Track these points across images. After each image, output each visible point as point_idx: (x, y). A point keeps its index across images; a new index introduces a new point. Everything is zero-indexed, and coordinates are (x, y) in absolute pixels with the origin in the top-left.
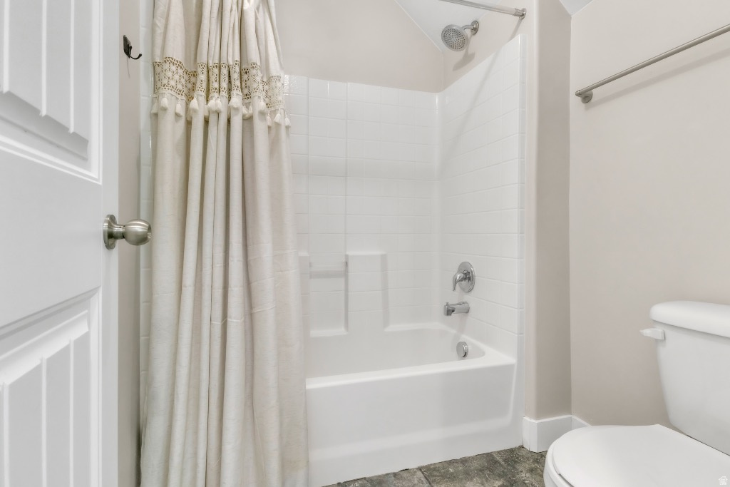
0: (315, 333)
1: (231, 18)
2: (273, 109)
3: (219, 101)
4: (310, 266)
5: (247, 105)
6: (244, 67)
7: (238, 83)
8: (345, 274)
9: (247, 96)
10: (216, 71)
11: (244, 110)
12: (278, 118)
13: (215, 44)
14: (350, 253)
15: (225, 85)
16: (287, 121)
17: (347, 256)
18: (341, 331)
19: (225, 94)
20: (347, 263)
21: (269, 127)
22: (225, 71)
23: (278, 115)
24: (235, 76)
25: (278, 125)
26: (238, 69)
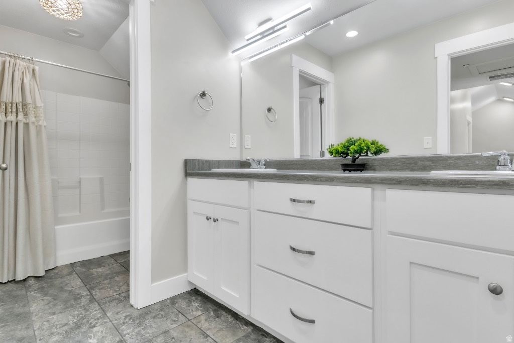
0: (60, 215)
1: (17, 85)
2: (38, 119)
3: (12, 117)
4: (58, 183)
5: (26, 119)
6: (24, 103)
7: (21, 110)
8: (80, 187)
9: (26, 114)
10: (10, 105)
11: (24, 120)
12: (40, 123)
13: (9, 95)
14: (81, 177)
15: (14, 110)
16: (45, 124)
17: (80, 178)
18: (78, 213)
19: (14, 114)
20: (80, 182)
21: (36, 126)
22: (14, 105)
23: (41, 122)
24: (20, 107)
25: (40, 126)
26: (21, 104)
